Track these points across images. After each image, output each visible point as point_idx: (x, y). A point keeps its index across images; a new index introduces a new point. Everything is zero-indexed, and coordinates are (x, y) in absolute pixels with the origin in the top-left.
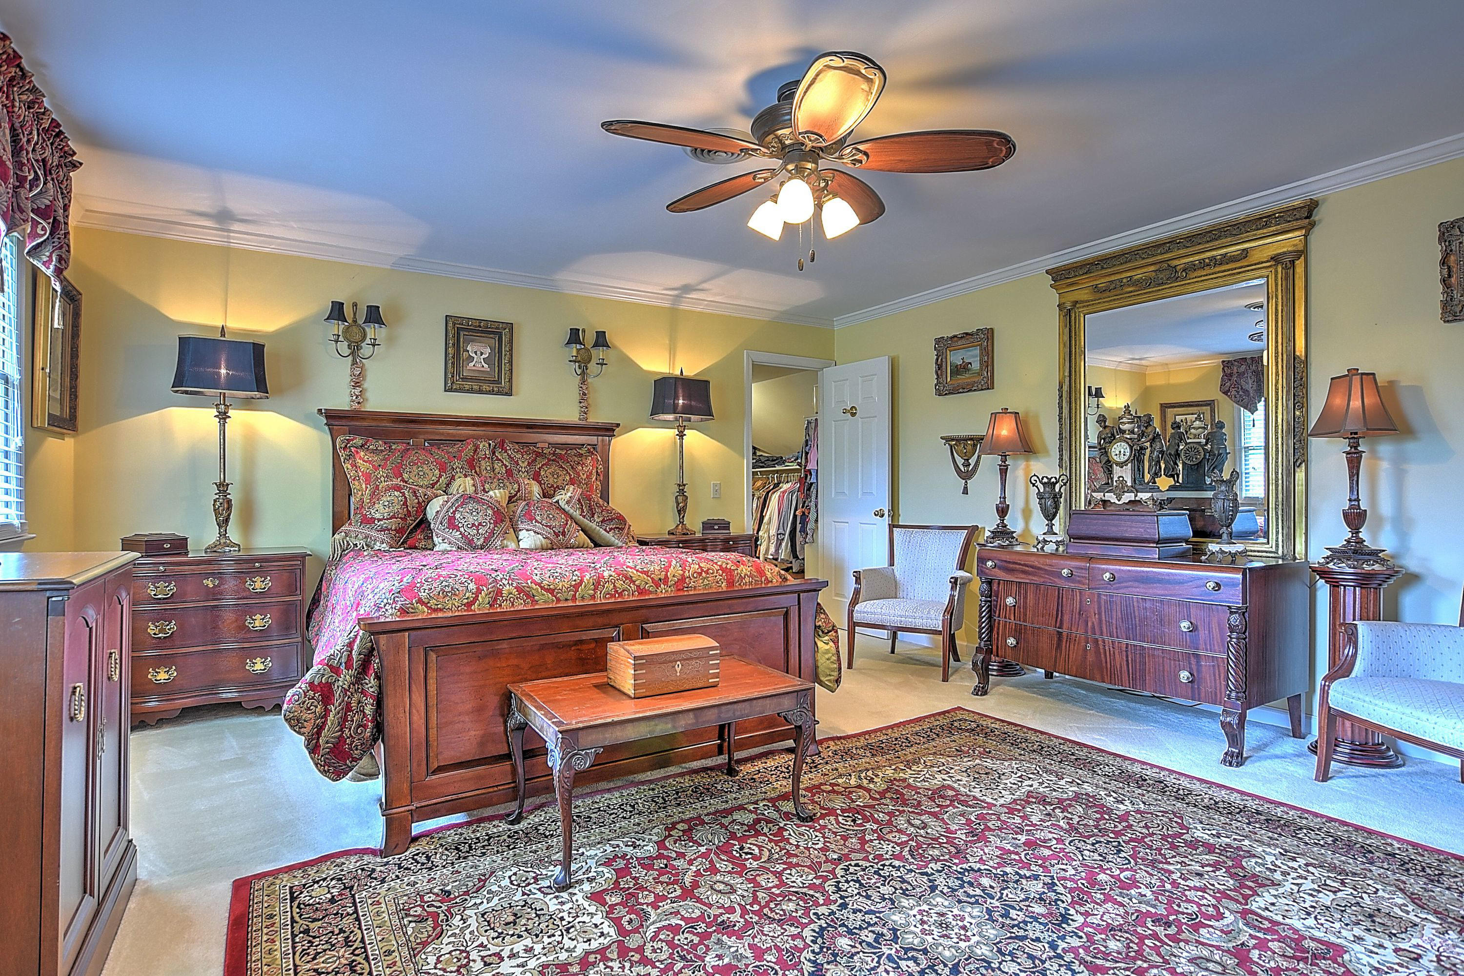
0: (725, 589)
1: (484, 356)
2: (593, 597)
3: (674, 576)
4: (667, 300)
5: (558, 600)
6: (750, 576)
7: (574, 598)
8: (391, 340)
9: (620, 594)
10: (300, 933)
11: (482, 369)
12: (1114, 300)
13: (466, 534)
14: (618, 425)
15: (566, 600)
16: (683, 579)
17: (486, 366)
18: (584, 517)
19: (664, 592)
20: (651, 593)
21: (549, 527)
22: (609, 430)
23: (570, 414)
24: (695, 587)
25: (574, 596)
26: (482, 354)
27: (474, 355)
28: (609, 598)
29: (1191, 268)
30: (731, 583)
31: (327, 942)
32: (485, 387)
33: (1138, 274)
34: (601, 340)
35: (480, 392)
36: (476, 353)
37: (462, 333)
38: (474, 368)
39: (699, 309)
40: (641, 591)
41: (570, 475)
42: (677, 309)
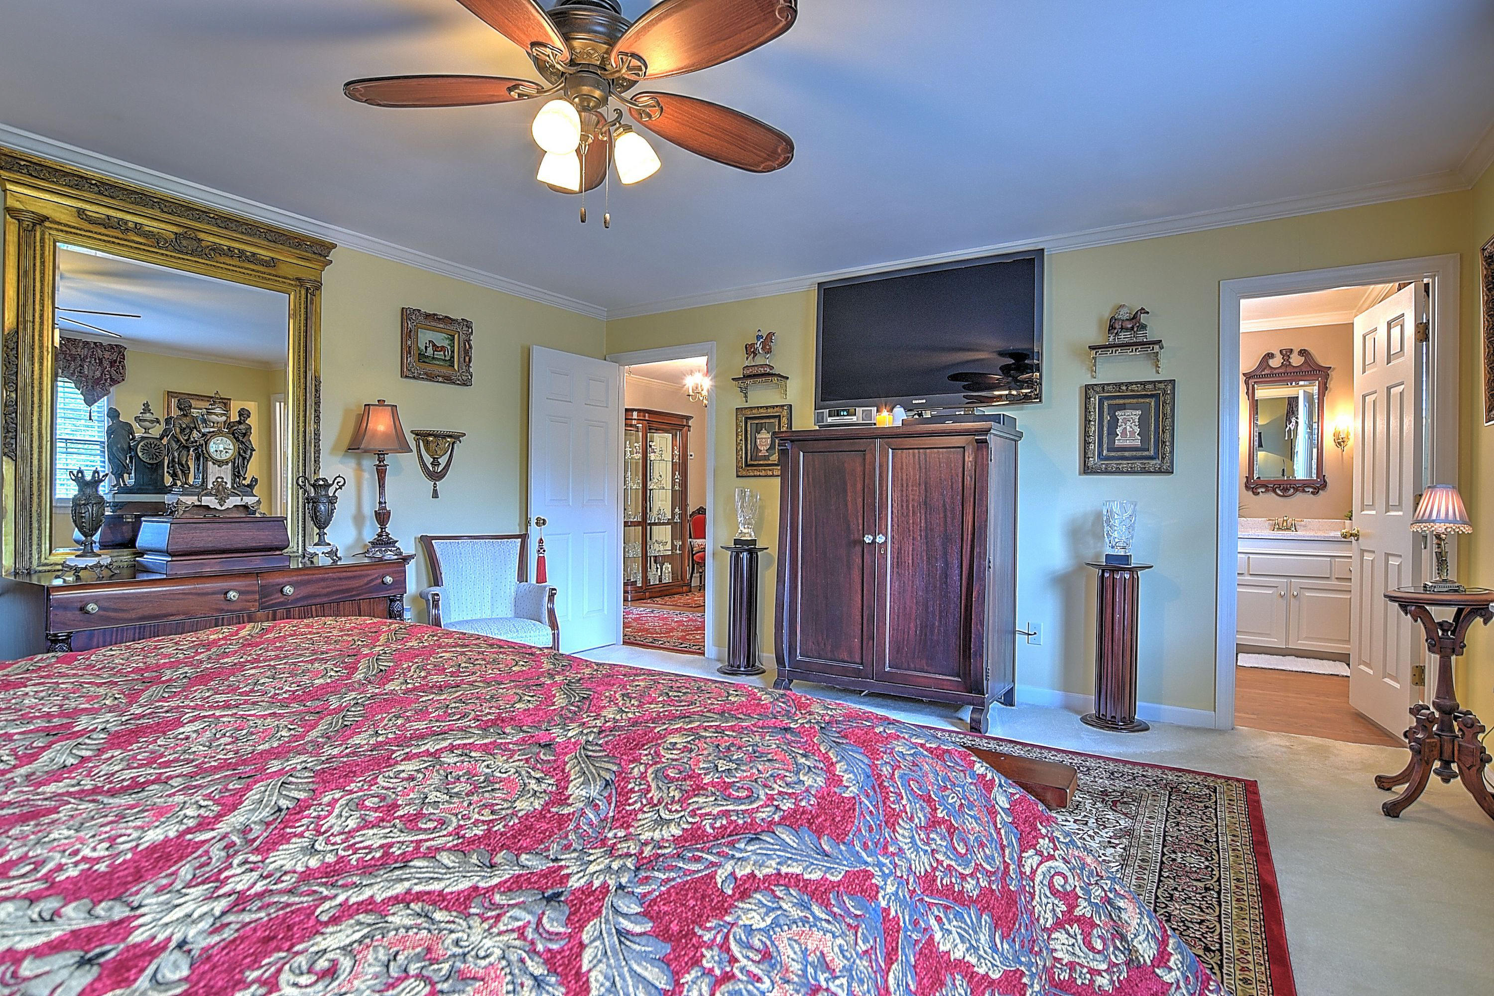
10: (1214, 951)
12: (113, 242)
29: (216, 249)
31: (1188, 928)
33: (150, 225)
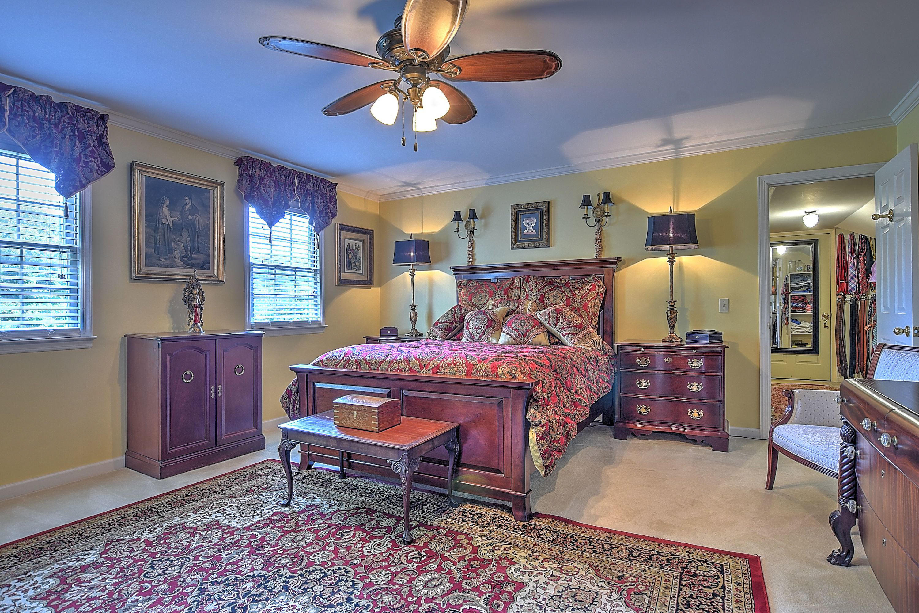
0: (465, 377)
1: (533, 225)
2: (387, 370)
3: (433, 364)
4: (669, 154)
5: (371, 369)
6: (485, 371)
7: (378, 369)
8: (486, 225)
9: (400, 371)
11: (532, 233)
13: (471, 333)
14: (619, 259)
15: (374, 369)
16: (438, 366)
17: (534, 231)
18: (550, 325)
19: (425, 373)
20: (417, 372)
21: (517, 331)
22: (615, 263)
23: (590, 254)
24: (444, 373)
25: (378, 368)
26: (531, 224)
27: (527, 226)
28: (395, 372)
30: (469, 374)
32: (532, 244)
34: (607, 198)
35: (529, 247)
36: (528, 224)
37: (519, 214)
38: (527, 233)
39: (703, 152)
40: (412, 370)
41: (567, 296)
42: (680, 159)
